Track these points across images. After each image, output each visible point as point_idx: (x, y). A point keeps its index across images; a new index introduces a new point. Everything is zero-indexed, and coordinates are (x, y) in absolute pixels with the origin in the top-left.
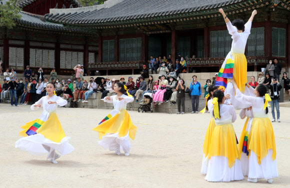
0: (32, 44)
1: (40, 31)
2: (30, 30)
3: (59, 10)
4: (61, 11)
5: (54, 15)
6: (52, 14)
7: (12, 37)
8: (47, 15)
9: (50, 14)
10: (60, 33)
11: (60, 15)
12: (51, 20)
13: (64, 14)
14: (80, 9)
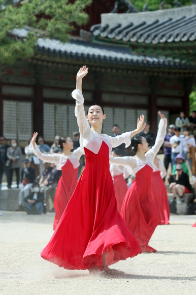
0: (47, 93)
1: (66, 67)
2: (45, 63)
3: (122, 16)
4: (126, 18)
5: (111, 27)
6: (107, 26)
7: (8, 79)
8: (96, 29)
9: (103, 25)
10: (103, 70)
11: (123, 26)
12: (107, 37)
13: (132, 25)
14: (164, 14)
